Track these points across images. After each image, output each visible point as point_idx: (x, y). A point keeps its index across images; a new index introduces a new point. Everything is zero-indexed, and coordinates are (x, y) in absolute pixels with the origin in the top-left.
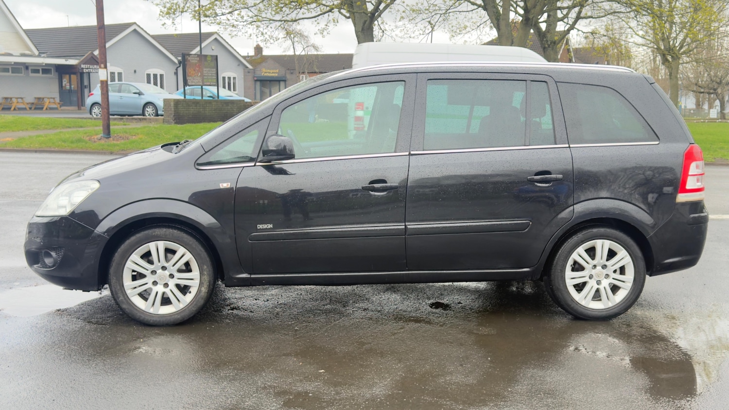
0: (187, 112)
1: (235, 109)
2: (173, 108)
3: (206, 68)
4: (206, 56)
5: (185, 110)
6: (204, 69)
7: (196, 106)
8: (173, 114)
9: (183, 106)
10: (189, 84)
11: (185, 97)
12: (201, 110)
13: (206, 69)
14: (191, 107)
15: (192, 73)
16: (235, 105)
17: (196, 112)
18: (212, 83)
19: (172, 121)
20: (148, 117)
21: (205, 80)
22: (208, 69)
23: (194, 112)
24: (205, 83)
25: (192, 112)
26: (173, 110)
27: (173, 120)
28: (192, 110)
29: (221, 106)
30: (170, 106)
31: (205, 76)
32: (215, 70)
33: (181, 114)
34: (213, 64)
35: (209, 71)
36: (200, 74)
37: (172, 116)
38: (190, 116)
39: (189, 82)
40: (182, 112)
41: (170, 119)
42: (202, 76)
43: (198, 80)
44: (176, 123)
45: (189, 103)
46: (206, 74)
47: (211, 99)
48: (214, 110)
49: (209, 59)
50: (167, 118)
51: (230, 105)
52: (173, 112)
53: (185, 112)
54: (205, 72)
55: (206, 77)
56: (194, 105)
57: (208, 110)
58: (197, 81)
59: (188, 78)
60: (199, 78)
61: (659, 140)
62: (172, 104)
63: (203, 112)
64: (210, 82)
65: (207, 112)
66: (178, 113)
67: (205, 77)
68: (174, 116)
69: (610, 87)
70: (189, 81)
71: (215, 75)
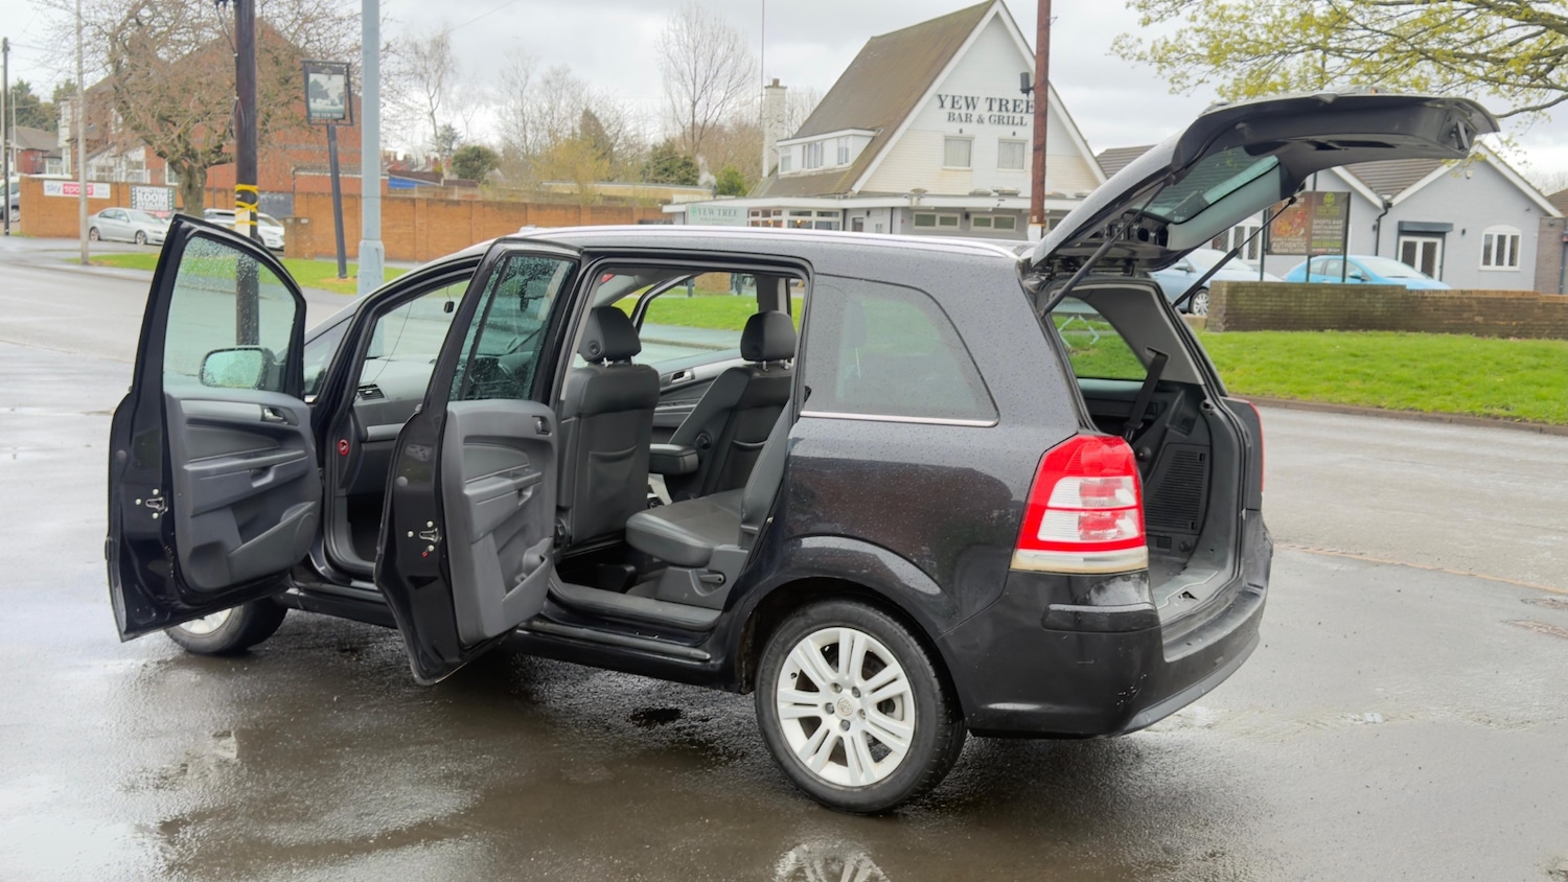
0: (1258, 307)
1: (1378, 305)
2: (1225, 298)
3: (1319, 217)
4: (1323, 194)
5: (1254, 303)
6: (1315, 221)
7: (1280, 296)
8: (1224, 312)
9: (1247, 295)
10: (1275, 251)
11: (1262, 278)
12: (1293, 304)
13: (1318, 221)
14: (1269, 299)
15: (1283, 228)
16: (1380, 296)
17: (1278, 308)
18: (1330, 250)
19: (1221, 324)
20: (1198, 315)
21: (1314, 244)
22: (1324, 222)
23: (1274, 308)
24: (1314, 250)
25: (1268, 308)
26: (1225, 302)
27: (1224, 324)
28: (1269, 303)
29: (1343, 296)
30: (1221, 295)
31: (1315, 235)
32: (1341, 222)
33: (1243, 312)
34: (1339, 210)
35: (1327, 225)
36: (1302, 231)
37: (1221, 315)
38: (1264, 316)
39: (1275, 248)
40: (1245, 307)
41: (1217, 320)
42: (1309, 235)
43: (1299, 243)
44: (1227, 330)
45: (1264, 290)
46: (1318, 232)
47: (1357, 282)
48: (1325, 306)
49: (1328, 200)
50: (1213, 319)
51: (1367, 296)
52: (1225, 307)
53: (1253, 308)
54: (1315, 227)
55: (1318, 238)
56: (1275, 294)
57: (1308, 304)
58: (1295, 245)
59: (1272, 239)
60: (1301, 239)
61: (998, 414)
62: (1225, 290)
63: (1297, 308)
64: (1327, 248)
65: (1307, 309)
66: (1234, 309)
67: (1314, 238)
68: (1225, 315)
69: (924, 289)
70: (1274, 245)
71: (1340, 233)
